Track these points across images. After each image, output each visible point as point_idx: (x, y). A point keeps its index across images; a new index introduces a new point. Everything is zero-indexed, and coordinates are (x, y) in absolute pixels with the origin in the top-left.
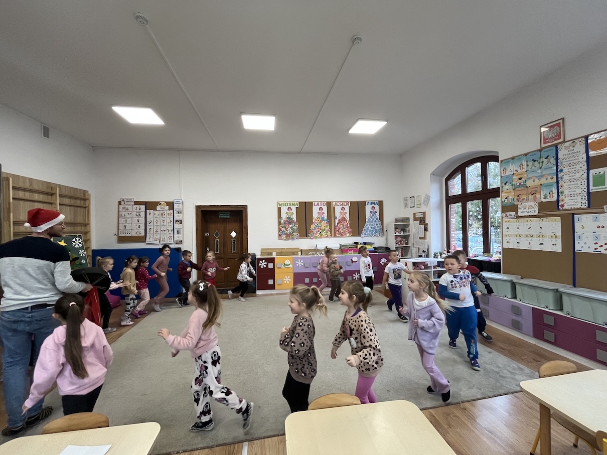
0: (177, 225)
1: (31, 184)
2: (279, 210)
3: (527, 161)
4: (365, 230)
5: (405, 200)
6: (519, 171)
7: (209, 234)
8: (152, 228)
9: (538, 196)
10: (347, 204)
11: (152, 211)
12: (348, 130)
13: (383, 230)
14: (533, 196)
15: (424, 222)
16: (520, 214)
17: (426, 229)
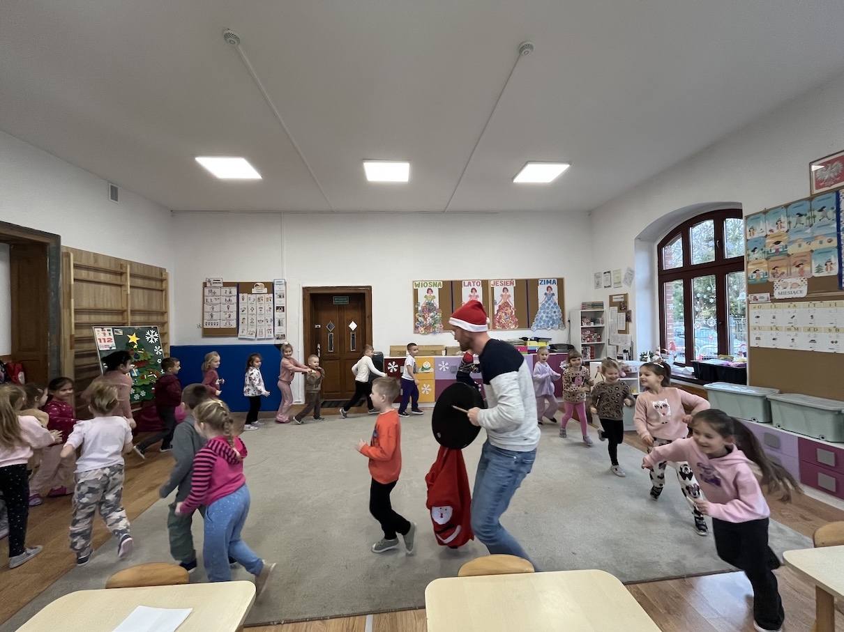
0: (278, 314)
1: (96, 261)
2: (416, 292)
3: (788, 216)
4: (537, 319)
5: (597, 276)
6: (776, 231)
7: (320, 326)
8: (246, 318)
9: (807, 268)
10: (512, 283)
11: (245, 295)
12: (513, 178)
13: (563, 321)
14: (798, 269)
15: (626, 309)
16: (777, 296)
17: (628, 319)
